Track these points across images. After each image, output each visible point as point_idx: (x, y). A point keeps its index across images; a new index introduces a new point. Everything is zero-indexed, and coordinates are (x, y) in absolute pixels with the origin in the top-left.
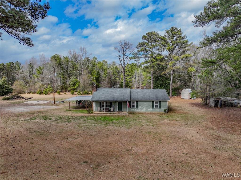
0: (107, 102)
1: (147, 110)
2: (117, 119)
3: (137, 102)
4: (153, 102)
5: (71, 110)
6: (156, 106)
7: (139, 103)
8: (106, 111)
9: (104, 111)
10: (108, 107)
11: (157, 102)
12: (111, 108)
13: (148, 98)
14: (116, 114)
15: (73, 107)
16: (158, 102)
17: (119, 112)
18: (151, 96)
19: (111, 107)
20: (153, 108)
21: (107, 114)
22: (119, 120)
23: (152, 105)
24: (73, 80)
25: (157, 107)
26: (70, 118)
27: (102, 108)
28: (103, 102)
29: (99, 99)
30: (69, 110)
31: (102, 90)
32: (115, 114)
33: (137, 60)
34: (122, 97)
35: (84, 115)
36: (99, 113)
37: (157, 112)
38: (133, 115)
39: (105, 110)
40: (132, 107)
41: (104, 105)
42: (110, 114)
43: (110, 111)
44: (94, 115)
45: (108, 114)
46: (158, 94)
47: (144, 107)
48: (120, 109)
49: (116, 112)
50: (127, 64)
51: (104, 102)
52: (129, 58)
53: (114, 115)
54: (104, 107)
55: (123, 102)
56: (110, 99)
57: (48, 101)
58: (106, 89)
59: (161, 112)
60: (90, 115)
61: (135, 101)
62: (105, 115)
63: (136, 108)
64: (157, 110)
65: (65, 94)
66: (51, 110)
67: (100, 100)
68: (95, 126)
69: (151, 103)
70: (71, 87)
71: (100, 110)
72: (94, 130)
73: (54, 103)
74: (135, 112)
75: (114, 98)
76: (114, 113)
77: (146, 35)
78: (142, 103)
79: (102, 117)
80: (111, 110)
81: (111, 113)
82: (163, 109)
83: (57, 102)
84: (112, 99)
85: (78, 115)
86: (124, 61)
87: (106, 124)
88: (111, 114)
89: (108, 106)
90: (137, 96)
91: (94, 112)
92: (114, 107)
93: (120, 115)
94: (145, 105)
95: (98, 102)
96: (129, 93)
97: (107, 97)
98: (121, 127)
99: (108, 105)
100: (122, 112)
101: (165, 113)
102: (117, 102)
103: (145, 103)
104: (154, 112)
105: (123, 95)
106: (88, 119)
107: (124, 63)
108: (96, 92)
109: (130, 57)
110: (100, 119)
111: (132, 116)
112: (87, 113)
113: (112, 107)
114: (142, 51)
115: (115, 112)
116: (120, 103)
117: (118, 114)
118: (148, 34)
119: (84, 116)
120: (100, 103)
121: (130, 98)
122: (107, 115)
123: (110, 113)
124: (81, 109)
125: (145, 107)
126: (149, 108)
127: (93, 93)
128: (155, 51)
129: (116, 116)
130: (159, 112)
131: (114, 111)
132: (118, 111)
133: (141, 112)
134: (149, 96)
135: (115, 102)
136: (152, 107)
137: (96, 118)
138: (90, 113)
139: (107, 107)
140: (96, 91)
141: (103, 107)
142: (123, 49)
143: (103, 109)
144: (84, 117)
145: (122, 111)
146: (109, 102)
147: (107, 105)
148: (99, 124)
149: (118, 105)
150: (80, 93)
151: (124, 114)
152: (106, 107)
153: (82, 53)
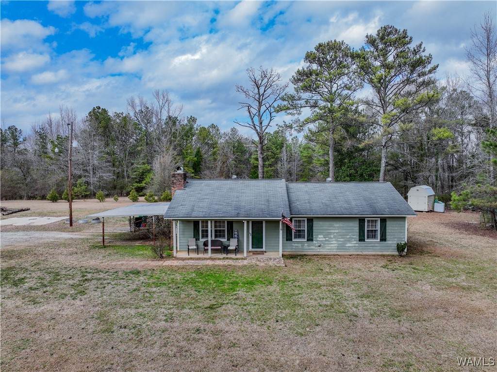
0: (216, 221)
1: (341, 247)
2: (252, 283)
3: (310, 220)
4: (362, 221)
5: (107, 246)
6: (372, 234)
7: (317, 225)
8: (214, 251)
9: (206, 251)
10: (220, 236)
11: (372, 221)
12: (228, 240)
13: (346, 209)
14: (245, 262)
15: (121, 234)
16: (376, 221)
17: (255, 253)
18: (353, 203)
19: (230, 236)
20: (361, 239)
21: (218, 262)
22: (259, 289)
23: (357, 229)
24: (139, 166)
25: (374, 237)
26: (89, 276)
27: (202, 240)
28: (203, 221)
29: (193, 210)
30: (100, 247)
31: (203, 185)
32: (242, 259)
33: (295, 112)
34: (263, 206)
35: (142, 263)
36: (191, 259)
37: (374, 253)
38: (300, 263)
39: (209, 248)
40: (295, 238)
41: (207, 231)
42: (226, 262)
43: (225, 249)
44: (175, 263)
45: (221, 261)
46: (373, 197)
47: (332, 236)
48: (257, 242)
49: (245, 254)
50: (267, 124)
51: (207, 222)
52: (273, 110)
53: (240, 263)
54: (207, 236)
55: (267, 222)
56: (227, 212)
57: (59, 219)
58: (215, 183)
59: (388, 253)
60: (160, 263)
61: (306, 219)
62: (210, 263)
63: (308, 240)
64: (373, 246)
65: (116, 200)
66: (48, 245)
67: (194, 214)
68: (166, 321)
69: (355, 226)
70: (134, 184)
71: (195, 247)
72: (157, 346)
73: (71, 225)
74: (303, 253)
75: (237, 208)
76: (239, 256)
77: (314, 51)
78: (325, 225)
79: (199, 272)
80: (229, 246)
81: (230, 256)
82: (392, 242)
83: (81, 222)
84: (234, 212)
85: (122, 264)
86: (260, 117)
87: (211, 308)
88: (231, 262)
89: (218, 233)
90: (309, 203)
91: (175, 254)
92: (238, 238)
93: (258, 263)
94: (337, 231)
95: (188, 221)
96: (286, 195)
97: (216, 204)
98: (272, 323)
99: (220, 231)
100: (262, 253)
101: (401, 256)
102: (248, 222)
103: (337, 224)
104: (365, 253)
105: (268, 201)
106: (151, 281)
107: (261, 123)
108: (181, 191)
109: (276, 106)
110: (192, 282)
111: (297, 267)
112: (154, 259)
113: (233, 238)
114: (306, 88)
115: (242, 252)
116: (257, 226)
117: (253, 260)
118: (320, 47)
119: (139, 269)
120: (196, 223)
121: (288, 209)
122: (214, 266)
123: (224, 255)
124: (137, 243)
125: (335, 237)
126: (349, 241)
127: (175, 194)
128: (339, 91)
129: (244, 267)
130: (380, 253)
131: (238, 250)
132: (250, 249)
133: (323, 251)
134: (348, 202)
135: (241, 222)
136: (358, 237)
137: (178, 277)
138: (162, 257)
139: (216, 236)
140: (185, 187)
141: (203, 237)
142: (258, 89)
143: (206, 244)
144: (139, 272)
145: (264, 249)
146: (223, 221)
147: (216, 231)
148: (183, 308)
149: (251, 232)
150: (154, 199)
151: (271, 259)
152: (213, 238)
153: (161, 103)
